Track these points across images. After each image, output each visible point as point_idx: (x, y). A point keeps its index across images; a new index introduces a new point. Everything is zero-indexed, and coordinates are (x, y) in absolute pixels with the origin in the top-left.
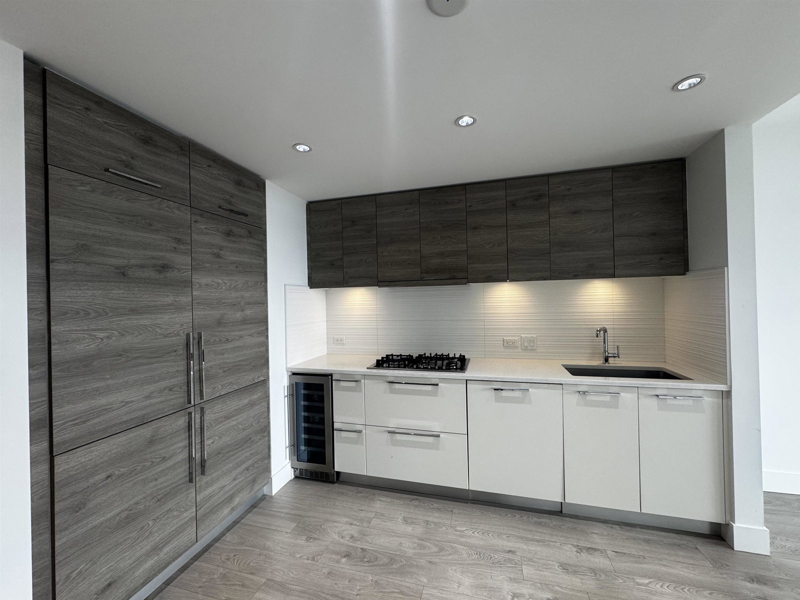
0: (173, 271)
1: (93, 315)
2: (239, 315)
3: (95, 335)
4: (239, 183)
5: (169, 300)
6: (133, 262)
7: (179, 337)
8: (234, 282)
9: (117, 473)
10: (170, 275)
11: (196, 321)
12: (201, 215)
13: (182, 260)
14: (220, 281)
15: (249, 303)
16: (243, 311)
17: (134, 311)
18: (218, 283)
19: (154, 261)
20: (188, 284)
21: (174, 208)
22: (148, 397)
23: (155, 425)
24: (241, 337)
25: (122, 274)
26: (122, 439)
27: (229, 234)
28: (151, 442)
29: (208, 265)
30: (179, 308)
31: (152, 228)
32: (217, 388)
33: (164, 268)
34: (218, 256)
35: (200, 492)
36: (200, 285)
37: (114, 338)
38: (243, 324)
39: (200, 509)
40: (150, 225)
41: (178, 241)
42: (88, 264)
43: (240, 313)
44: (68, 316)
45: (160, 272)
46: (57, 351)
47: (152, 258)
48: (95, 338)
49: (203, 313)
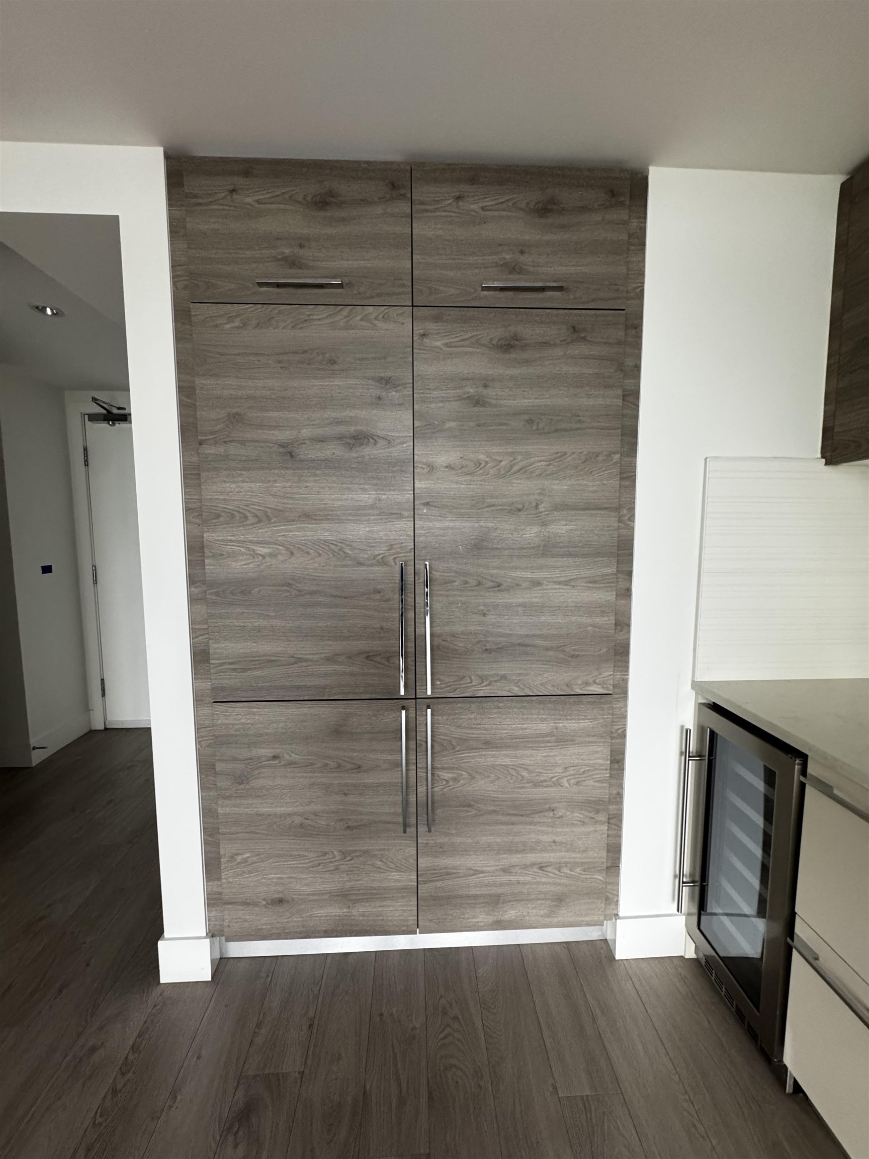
0: (375, 444)
1: (251, 520)
2: (531, 533)
3: (254, 551)
4: (545, 210)
5: (367, 497)
6: (306, 432)
7: (386, 568)
8: (519, 458)
9: (287, 757)
10: (368, 451)
11: (421, 540)
12: (437, 319)
13: (394, 421)
14: (482, 457)
15: (562, 508)
16: (544, 524)
17: (308, 516)
18: (479, 461)
19: (338, 429)
20: (408, 465)
21: (376, 318)
22: (331, 660)
23: (341, 708)
24: (537, 583)
25: (288, 454)
27: (508, 346)
28: (337, 733)
29: (450, 424)
30: (383, 512)
31: (336, 367)
32: (467, 680)
33: (359, 439)
34: (479, 401)
35: (426, 854)
36: (432, 468)
37: (280, 557)
38: (544, 555)
39: (425, 882)
40: (333, 362)
41: (386, 382)
42: (243, 443)
43: (536, 529)
44: (221, 519)
45: (351, 447)
46: (211, 567)
47: (339, 422)
48: (255, 555)
49: (438, 525)
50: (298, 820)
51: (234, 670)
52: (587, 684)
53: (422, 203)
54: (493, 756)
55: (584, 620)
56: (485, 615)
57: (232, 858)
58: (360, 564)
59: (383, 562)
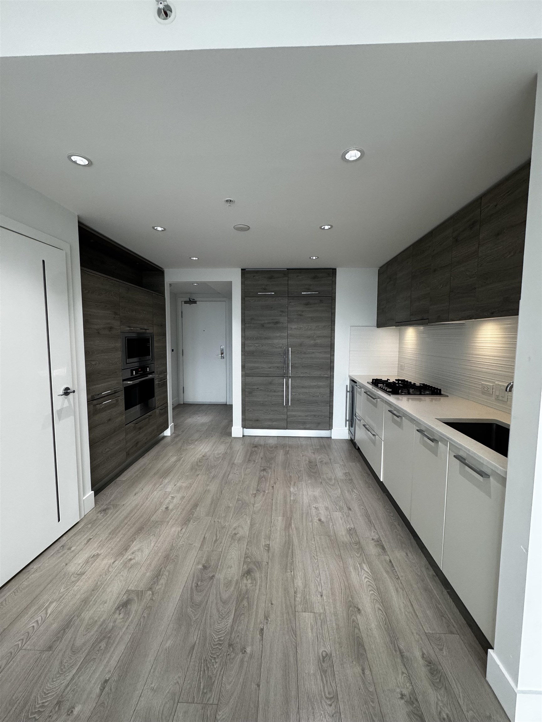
0: (280, 324)
1: (255, 339)
2: (312, 342)
4: (315, 278)
5: (278, 335)
6: (266, 321)
7: (281, 349)
8: (309, 326)
9: (260, 388)
10: (278, 325)
11: (289, 343)
12: (293, 299)
13: (284, 319)
14: (302, 326)
15: (319, 337)
16: (314, 340)
17: (266, 338)
18: (301, 327)
19: (273, 321)
20: (287, 328)
21: (281, 299)
22: (270, 368)
23: (272, 378)
24: (313, 353)
25: (263, 326)
26: (262, 378)
27: (307, 304)
28: (271, 383)
29: (295, 320)
30: (281, 338)
31: (272, 309)
32: (298, 373)
33: (277, 323)
34: (301, 315)
35: (289, 411)
36: (291, 328)
37: (260, 347)
38: (315, 347)
39: (289, 418)
40: (272, 308)
41: (282, 312)
42: (254, 324)
43: (313, 341)
44: (249, 339)
45: (275, 324)
46: (246, 348)
47: (273, 319)
48: (255, 346)
49: (292, 340)
50: (262, 402)
51: (250, 370)
52: (324, 375)
53: (290, 277)
54: (304, 390)
55: (324, 361)
56: (302, 359)
57: (248, 410)
58: (276, 348)
59: (281, 348)
